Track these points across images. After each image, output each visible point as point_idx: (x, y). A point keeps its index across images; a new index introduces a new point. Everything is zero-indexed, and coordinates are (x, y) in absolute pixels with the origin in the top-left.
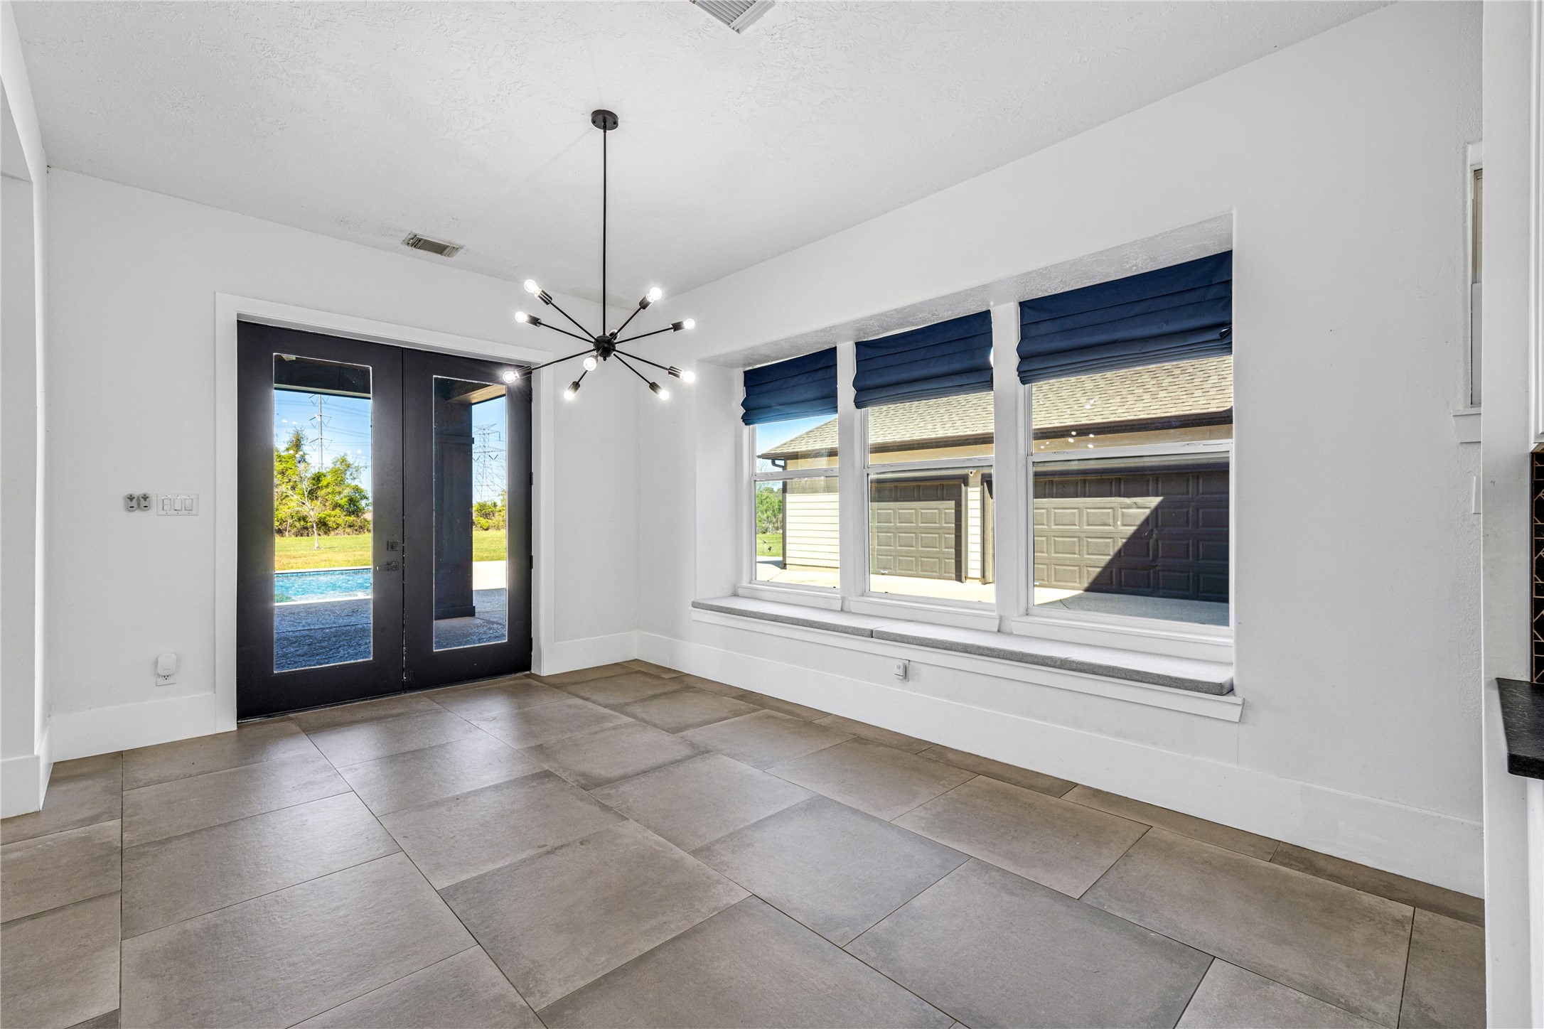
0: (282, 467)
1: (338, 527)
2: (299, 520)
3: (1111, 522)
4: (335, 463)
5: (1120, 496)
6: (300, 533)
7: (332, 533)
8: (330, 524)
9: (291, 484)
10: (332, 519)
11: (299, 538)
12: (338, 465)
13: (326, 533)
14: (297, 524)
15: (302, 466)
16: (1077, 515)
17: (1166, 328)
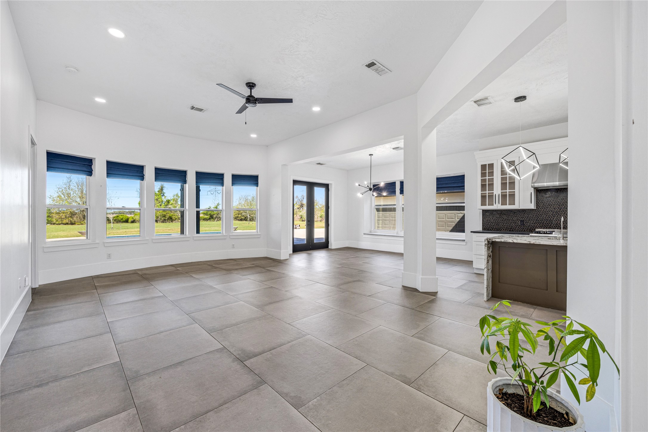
0: (157, 198)
1: (176, 220)
2: (163, 217)
3: (454, 218)
4: (174, 196)
5: (456, 211)
6: (163, 222)
7: (174, 222)
8: (173, 218)
9: (160, 204)
10: (174, 216)
11: (163, 223)
12: (175, 197)
13: (172, 222)
14: (162, 218)
15: (163, 197)
16: (444, 216)
17: (457, 185)
